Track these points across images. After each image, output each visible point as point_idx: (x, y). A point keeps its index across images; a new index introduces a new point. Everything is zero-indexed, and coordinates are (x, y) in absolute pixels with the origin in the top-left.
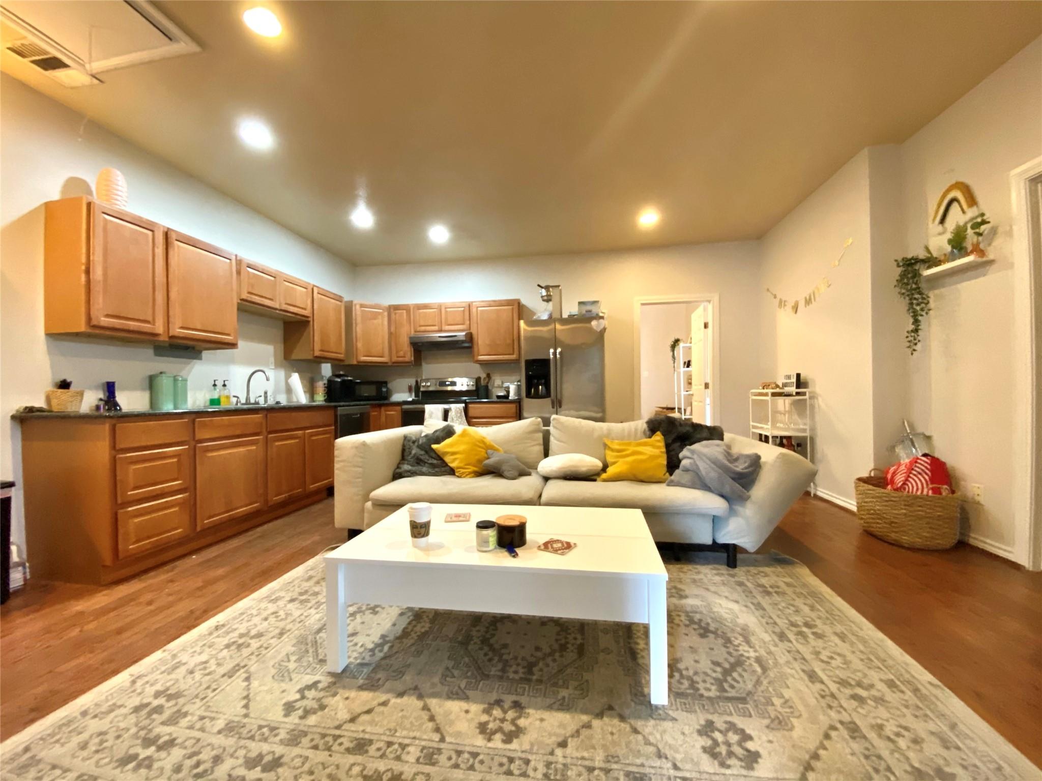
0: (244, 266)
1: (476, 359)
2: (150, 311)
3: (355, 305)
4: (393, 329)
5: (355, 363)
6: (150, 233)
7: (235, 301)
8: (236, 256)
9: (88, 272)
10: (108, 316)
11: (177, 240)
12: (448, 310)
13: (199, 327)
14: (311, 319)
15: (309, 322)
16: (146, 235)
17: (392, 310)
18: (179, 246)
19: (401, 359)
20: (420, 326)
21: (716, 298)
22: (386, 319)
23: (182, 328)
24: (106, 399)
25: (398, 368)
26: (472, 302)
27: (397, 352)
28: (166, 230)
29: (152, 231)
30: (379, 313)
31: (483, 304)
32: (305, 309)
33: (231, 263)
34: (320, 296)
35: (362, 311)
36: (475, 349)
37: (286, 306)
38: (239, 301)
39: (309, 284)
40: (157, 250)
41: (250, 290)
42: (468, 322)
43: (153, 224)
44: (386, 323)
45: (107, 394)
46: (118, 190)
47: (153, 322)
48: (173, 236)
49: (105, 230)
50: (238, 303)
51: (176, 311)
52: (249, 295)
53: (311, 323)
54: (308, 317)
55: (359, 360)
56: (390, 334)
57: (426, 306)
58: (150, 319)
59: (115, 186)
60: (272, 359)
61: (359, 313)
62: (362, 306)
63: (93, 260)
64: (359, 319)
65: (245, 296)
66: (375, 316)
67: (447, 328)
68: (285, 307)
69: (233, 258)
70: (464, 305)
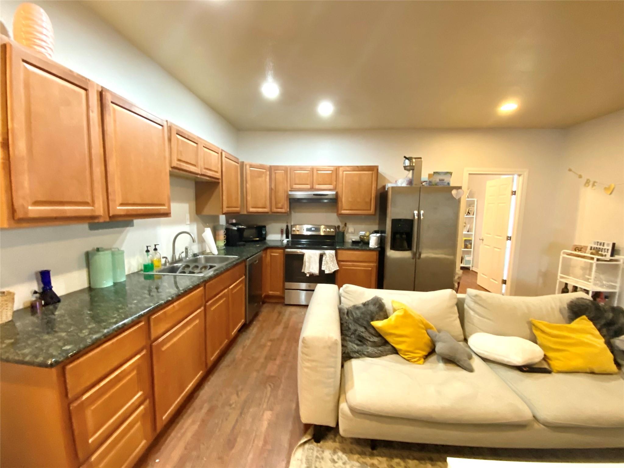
0: (174, 133)
1: (339, 212)
2: (88, 192)
3: (246, 165)
4: (273, 186)
5: (245, 213)
6: (83, 92)
7: (168, 169)
8: (167, 121)
9: (6, 145)
10: (37, 203)
11: (112, 102)
12: (319, 172)
13: (138, 201)
14: (220, 181)
15: (219, 183)
16: (79, 94)
17: (273, 170)
18: (114, 110)
19: (279, 210)
20: (295, 184)
21: (526, 174)
22: (268, 177)
23: (122, 204)
24: (41, 291)
25: (275, 216)
26: (339, 167)
27: (276, 204)
28: (100, 90)
29: (86, 90)
30: (263, 172)
31: (348, 169)
32: (217, 172)
33: (163, 129)
34: (226, 159)
35: (251, 171)
36: (340, 205)
37: (205, 170)
38: (171, 169)
39: (219, 148)
40: (91, 114)
41: (180, 158)
42: (335, 183)
43: (87, 80)
44: (268, 179)
45: (42, 285)
46: (41, 33)
47: (93, 204)
48: (108, 98)
49: (27, 86)
50: (170, 171)
51: (116, 186)
52: (179, 163)
53: (221, 184)
54: (218, 179)
55: (248, 211)
56: (271, 189)
57: (301, 168)
58: (89, 200)
59: (37, 28)
60: (188, 216)
61: (248, 172)
62: (251, 166)
63: (13, 129)
64: (249, 178)
65: (175, 163)
66: (260, 175)
67: (317, 187)
68: (205, 172)
69: (165, 124)
70: (332, 168)
